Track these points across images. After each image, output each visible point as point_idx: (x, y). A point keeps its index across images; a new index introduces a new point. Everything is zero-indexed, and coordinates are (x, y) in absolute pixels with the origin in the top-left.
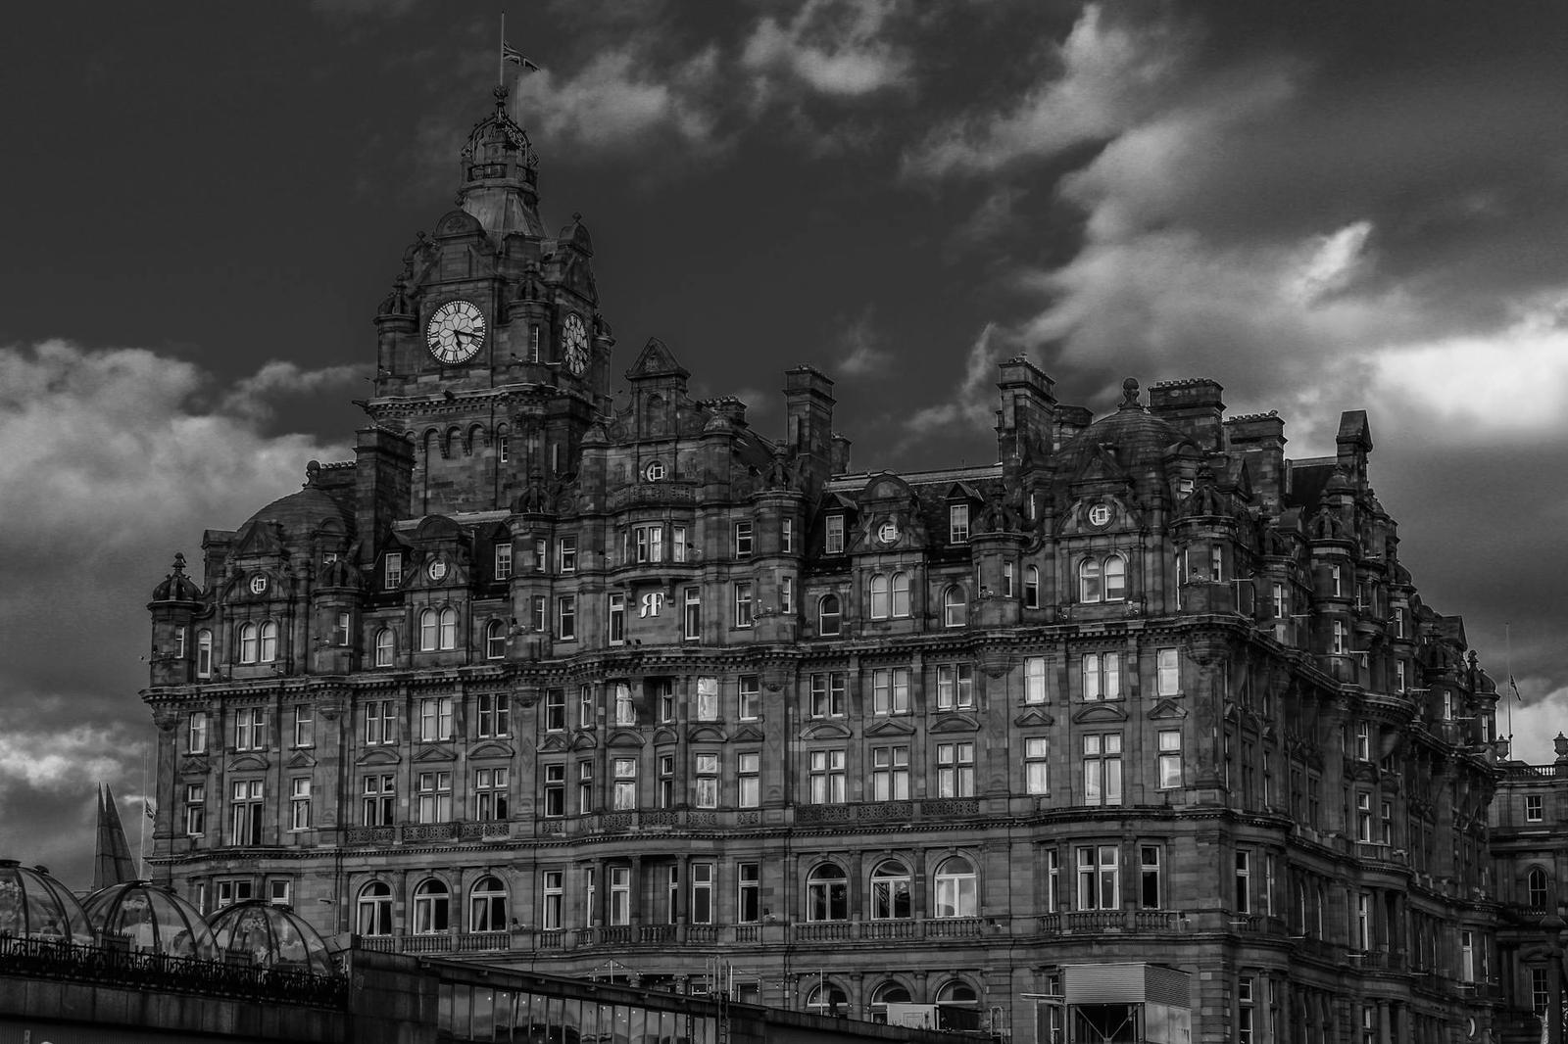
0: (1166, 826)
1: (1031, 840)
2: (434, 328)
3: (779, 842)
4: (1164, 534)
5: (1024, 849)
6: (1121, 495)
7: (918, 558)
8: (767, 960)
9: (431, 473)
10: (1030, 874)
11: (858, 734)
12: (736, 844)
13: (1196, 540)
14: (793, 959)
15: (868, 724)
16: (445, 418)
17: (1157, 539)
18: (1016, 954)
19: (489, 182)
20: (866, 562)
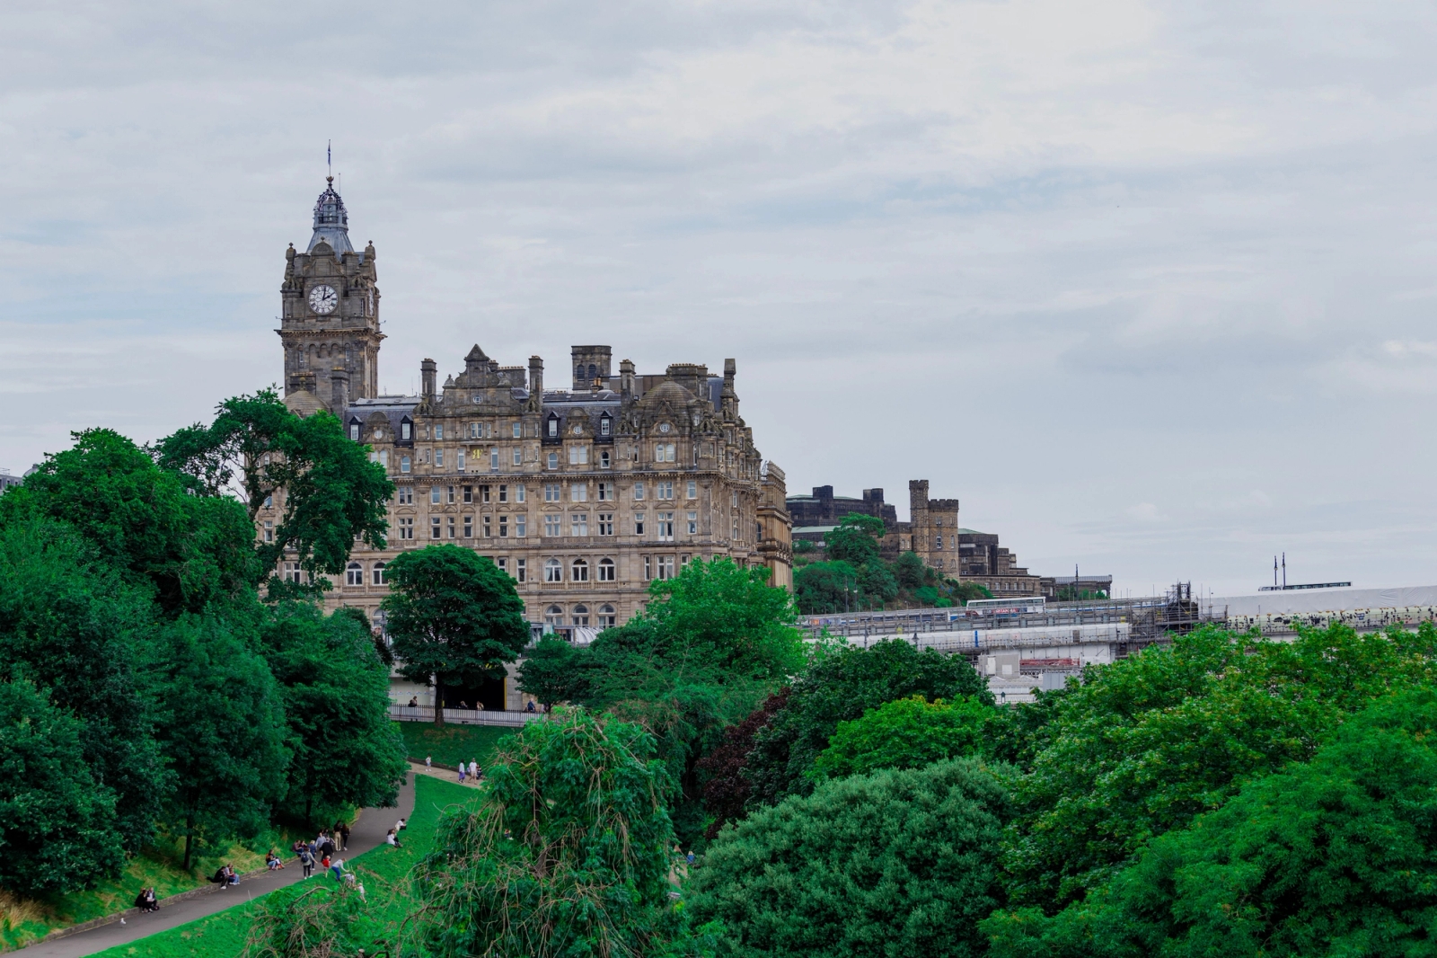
0: (691, 549)
1: (637, 552)
2: (312, 297)
3: (535, 552)
4: (690, 436)
5: (635, 556)
6: (673, 421)
7: (591, 441)
8: (531, 597)
9: (312, 364)
10: (637, 566)
11: (566, 509)
12: (516, 552)
13: (704, 441)
14: (541, 597)
15: (570, 506)
16: (319, 340)
17: (687, 439)
18: (633, 596)
19: (330, 225)
20: (569, 441)
